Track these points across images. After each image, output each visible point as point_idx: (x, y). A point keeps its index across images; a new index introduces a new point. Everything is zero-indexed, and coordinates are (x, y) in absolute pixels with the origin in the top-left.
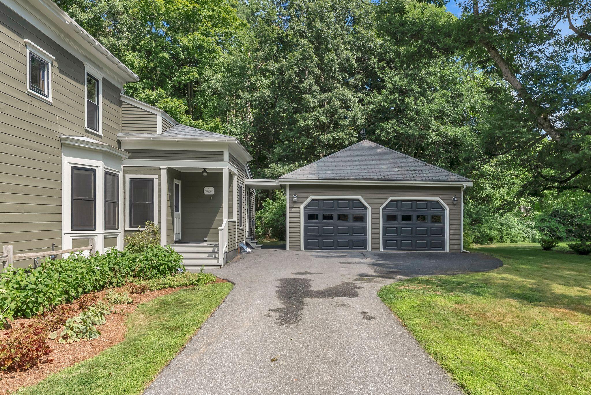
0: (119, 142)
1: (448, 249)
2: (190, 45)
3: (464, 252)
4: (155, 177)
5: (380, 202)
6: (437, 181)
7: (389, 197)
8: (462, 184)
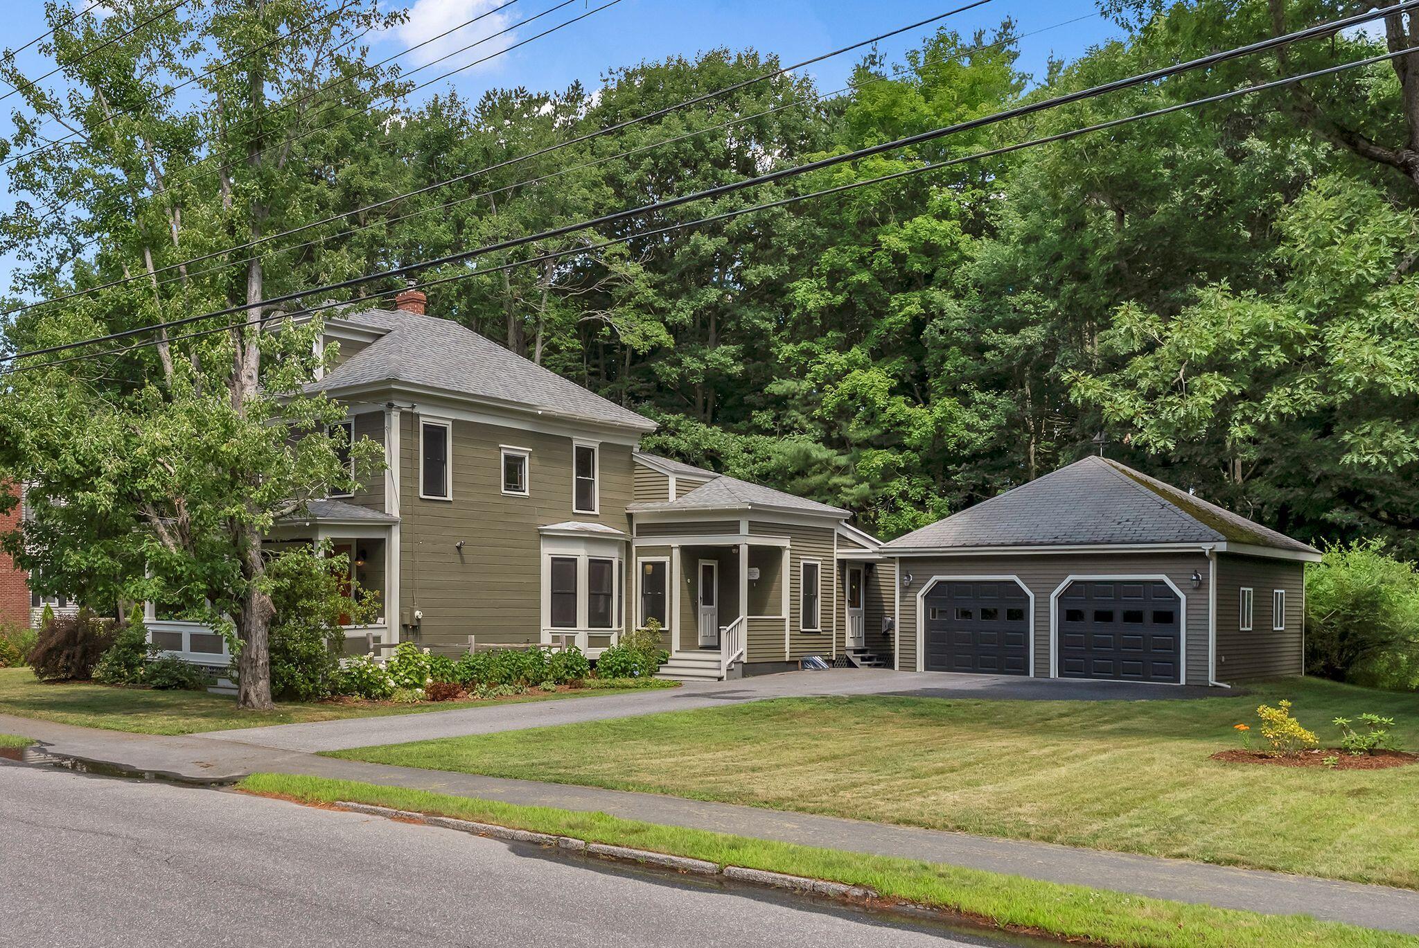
0: (630, 516)
1: (1183, 682)
2: (903, 246)
3: (1216, 686)
4: (666, 559)
5: (1051, 586)
6: (1152, 542)
7: (1067, 575)
8: (1200, 548)
